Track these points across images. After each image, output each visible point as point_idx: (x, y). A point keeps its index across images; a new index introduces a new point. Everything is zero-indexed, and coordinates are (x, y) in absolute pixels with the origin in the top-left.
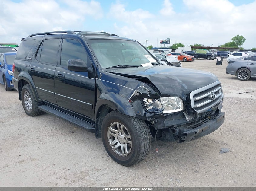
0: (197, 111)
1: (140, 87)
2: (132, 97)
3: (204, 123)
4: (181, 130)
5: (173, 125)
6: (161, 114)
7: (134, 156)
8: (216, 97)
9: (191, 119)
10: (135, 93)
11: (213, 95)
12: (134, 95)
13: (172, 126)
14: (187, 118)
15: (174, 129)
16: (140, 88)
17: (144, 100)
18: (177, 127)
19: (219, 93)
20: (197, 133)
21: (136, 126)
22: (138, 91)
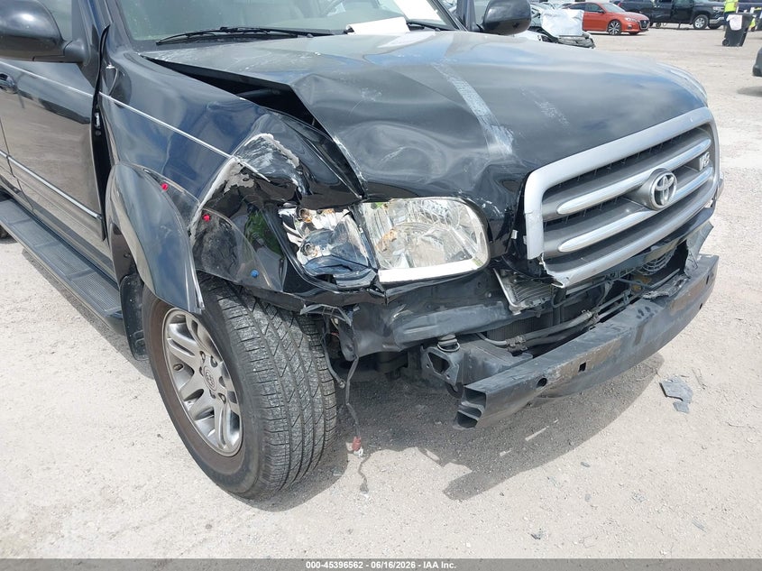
0: (557, 276)
1: (255, 138)
2: (214, 196)
3: (603, 320)
4: (474, 361)
5: (437, 334)
6: (365, 288)
7: (248, 470)
8: (678, 193)
9: (537, 302)
10: (229, 173)
11: (659, 184)
12: (223, 187)
13: (434, 341)
14: (511, 300)
15: (442, 354)
16: (254, 145)
17: (282, 212)
18: (454, 346)
19: (698, 169)
20: (549, 382)
21: (248, 345)
22: (245, 163)
